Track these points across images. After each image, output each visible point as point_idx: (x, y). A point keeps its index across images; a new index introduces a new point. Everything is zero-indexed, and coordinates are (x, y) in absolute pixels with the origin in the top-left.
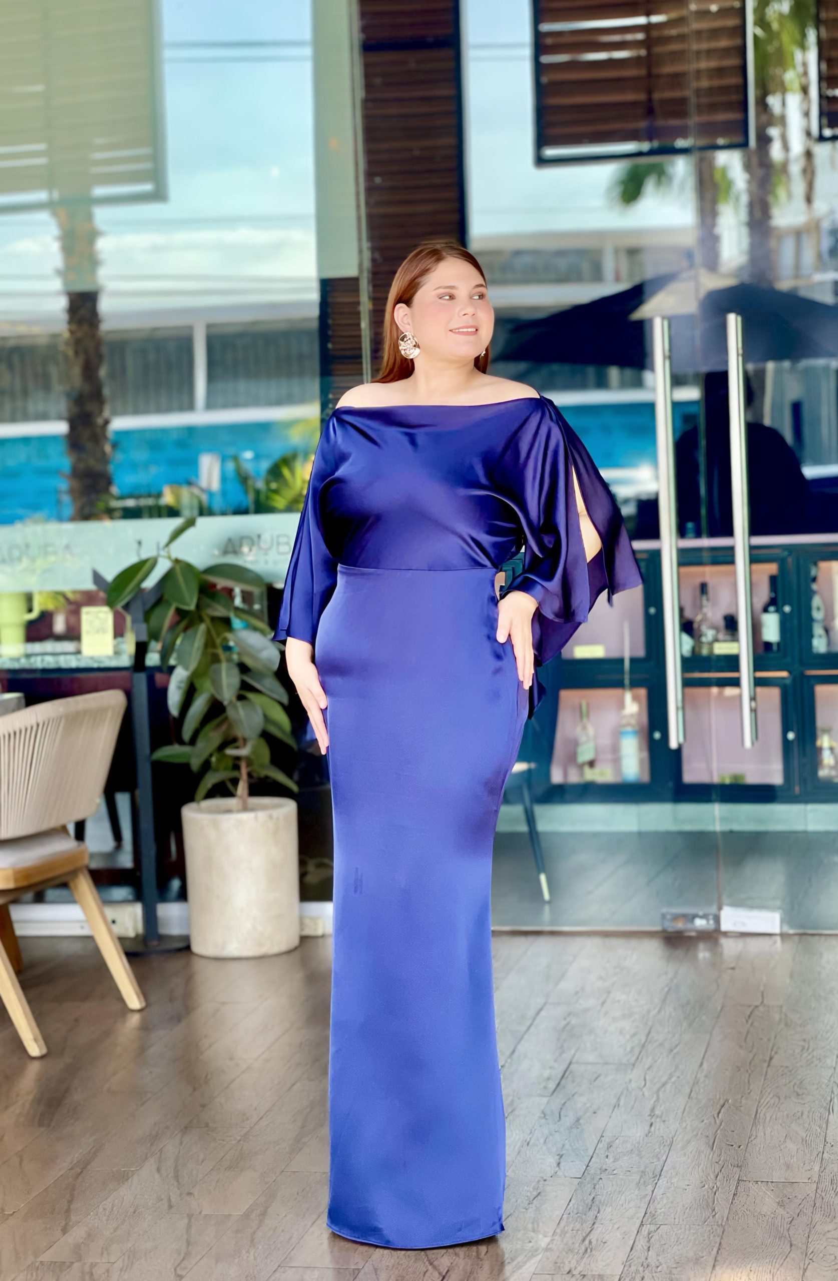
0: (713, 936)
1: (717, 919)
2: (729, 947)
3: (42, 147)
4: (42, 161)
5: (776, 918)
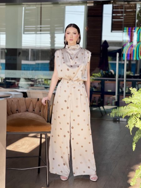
0: (119, 121)
1: (119, 119)
2: (121, 122)
3: (49, 26)
4: (49, 29)
5: (126, 120)
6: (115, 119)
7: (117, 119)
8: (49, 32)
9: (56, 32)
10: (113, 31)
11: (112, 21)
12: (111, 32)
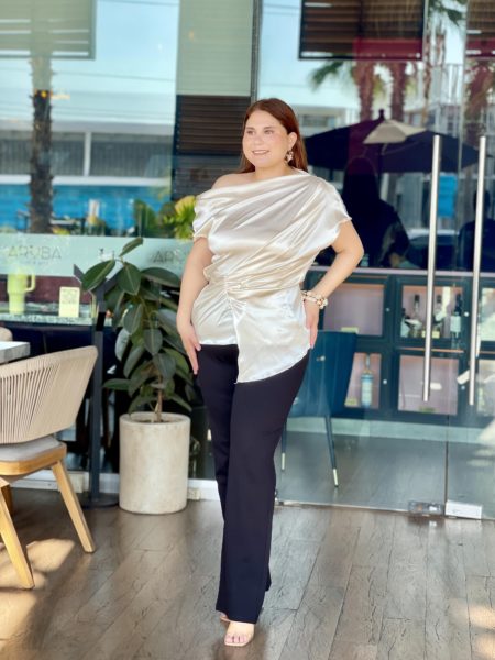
0: (441, 518)
1: (443, 508)
3: (27, 21)
4: (28, 32)
5: (479, 509)
6: (420, 510)
7: (433, 509)
8: (27, 53)
9: (56, 53)
10: (307, 54)
11: (304, 8)
12: (301, 58)
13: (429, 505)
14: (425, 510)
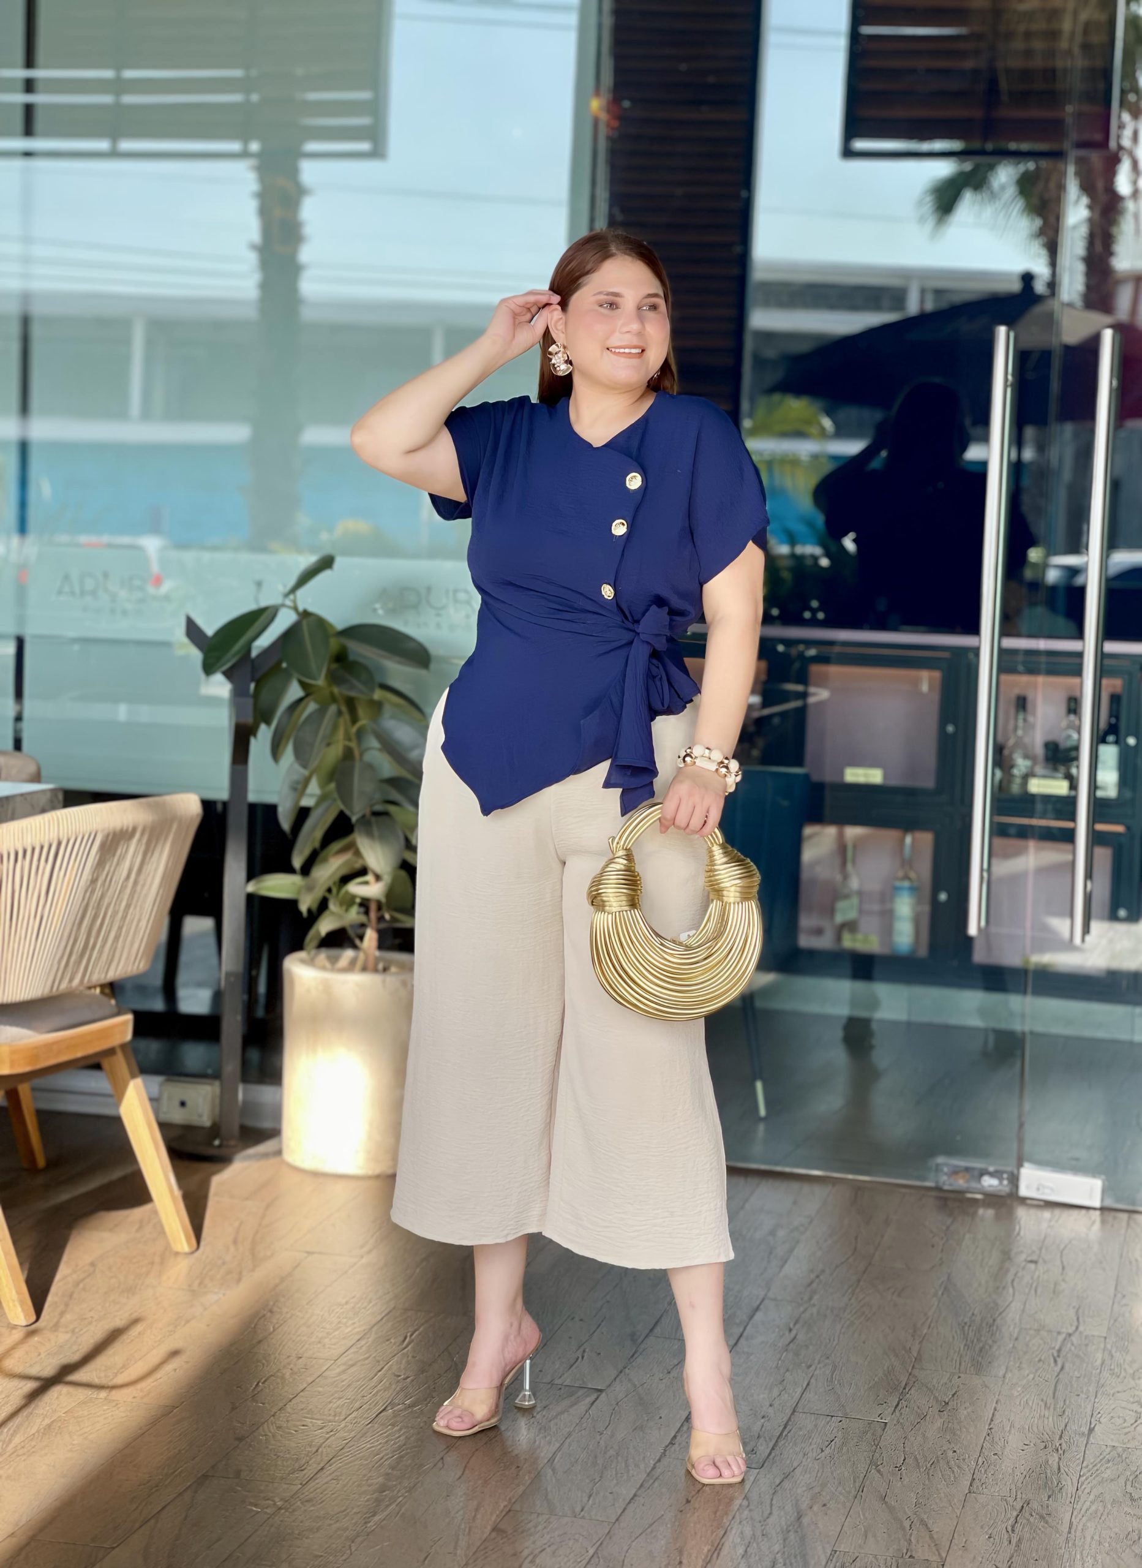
0: (1005, 1202)
1: (1014, 1180)
5: (1097, 1184)
6: (961, 1183)
7: (989, 1183)
9: (310, 146)
12: (848, 153)
13: (983, 1173)
14: (974, 1185)
